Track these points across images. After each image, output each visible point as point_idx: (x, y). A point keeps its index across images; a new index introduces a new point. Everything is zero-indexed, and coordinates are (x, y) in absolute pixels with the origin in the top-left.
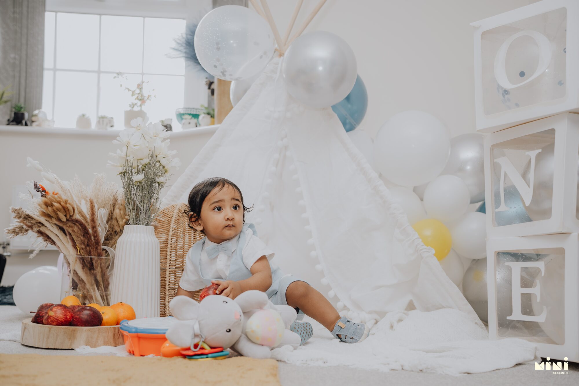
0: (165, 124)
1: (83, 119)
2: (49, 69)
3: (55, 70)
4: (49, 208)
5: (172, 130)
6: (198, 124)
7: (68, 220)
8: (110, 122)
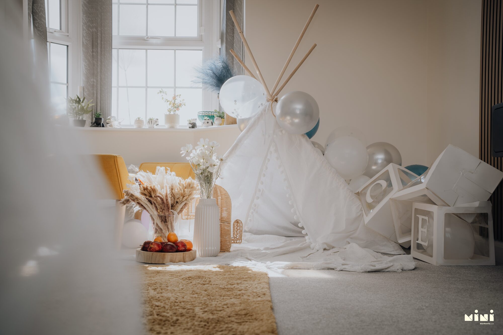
0: (191, 122)
1: (139, 121)
2: (115, 87)
3: (118, 87)
4: (146, 190)
5: (196, 127)
6: (213, 123)
7: (155, 196)
8: (156, 122)
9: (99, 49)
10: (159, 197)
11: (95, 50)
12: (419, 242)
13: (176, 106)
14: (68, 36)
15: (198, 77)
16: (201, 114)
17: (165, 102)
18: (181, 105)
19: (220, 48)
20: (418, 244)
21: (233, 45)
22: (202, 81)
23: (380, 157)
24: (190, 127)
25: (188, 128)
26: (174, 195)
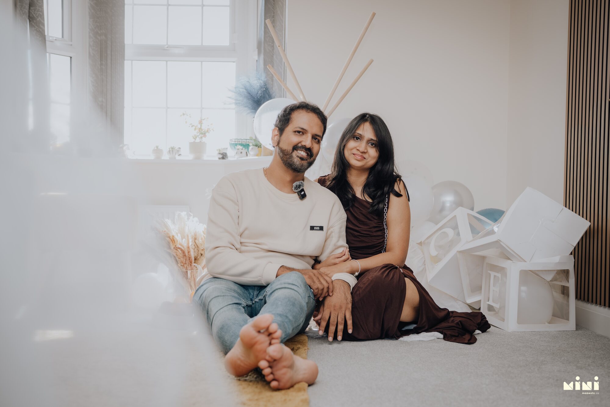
0: (221, 152)
3: (132, 108)
5: (227, 158)
6: (248, 153)
7: (174, 248)
8: (178, 151)
9: (109, 61)
10: (179, 248)
11: (104, 63)
12: (490, 303)
13: (202, 132)
14: (71, 45)
15: (229, 98)
16: (233, 142)
17: (189, 126)
18: (209, 131)
19: (257, 60)
20: (489, 305)
21: (273, 57)
22: (234, 102)
23: (449, 199)
24: (219, 158)
25: (217, 159)
26: (197, 245)
